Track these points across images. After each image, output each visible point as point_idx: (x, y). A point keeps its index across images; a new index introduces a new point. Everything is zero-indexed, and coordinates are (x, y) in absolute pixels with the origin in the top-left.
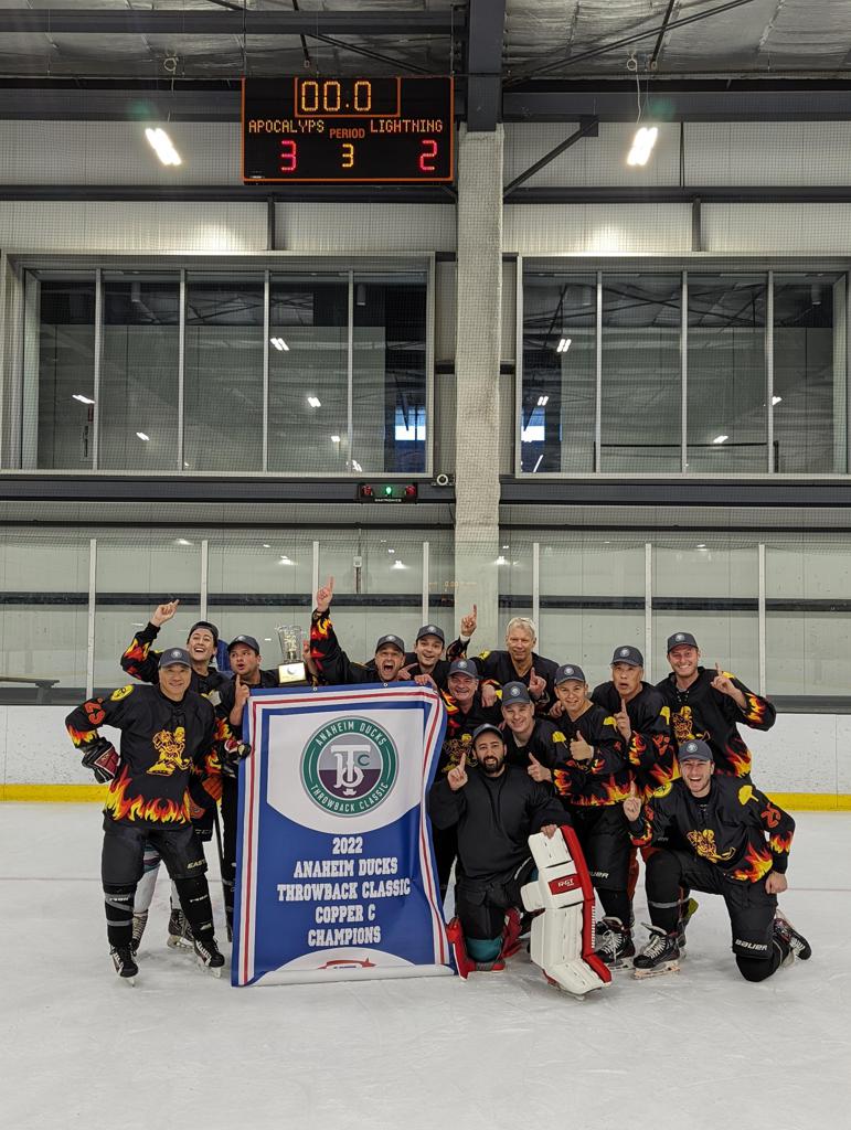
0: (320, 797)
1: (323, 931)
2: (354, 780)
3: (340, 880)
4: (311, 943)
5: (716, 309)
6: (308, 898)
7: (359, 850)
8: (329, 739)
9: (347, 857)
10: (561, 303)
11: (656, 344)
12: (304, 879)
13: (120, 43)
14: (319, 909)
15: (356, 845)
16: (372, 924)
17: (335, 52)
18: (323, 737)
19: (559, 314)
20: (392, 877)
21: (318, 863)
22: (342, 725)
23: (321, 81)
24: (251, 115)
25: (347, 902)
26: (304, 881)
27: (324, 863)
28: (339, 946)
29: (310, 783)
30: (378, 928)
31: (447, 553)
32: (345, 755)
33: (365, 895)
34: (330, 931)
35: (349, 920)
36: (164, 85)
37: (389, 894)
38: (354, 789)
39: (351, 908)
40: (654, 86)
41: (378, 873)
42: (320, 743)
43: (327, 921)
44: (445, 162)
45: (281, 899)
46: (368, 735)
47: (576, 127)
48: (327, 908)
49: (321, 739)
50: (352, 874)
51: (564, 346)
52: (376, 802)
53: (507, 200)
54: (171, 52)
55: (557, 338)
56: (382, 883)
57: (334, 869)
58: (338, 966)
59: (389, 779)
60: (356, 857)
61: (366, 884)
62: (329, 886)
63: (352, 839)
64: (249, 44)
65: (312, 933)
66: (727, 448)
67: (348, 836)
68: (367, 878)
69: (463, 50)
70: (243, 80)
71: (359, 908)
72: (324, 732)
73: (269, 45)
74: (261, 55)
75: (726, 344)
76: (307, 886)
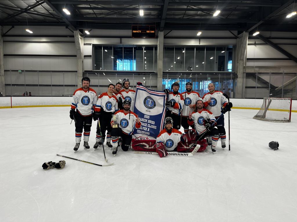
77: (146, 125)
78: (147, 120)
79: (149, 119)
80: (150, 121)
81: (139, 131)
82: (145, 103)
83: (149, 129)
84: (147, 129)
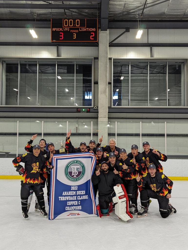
0: (68, 177)
1: (69, 207)
2: (76, 174)
3: (73, 196)
4: (66, 210)
5: (155, 70)
6: (65, 200)
7: (77, 189)
8: (71, 165)
9: (74, 191)
10: (121, 69)
11: (142, 78)
12: (64, 195)
13: (24, 11)
14: (68, 202)
15: (76, 188)
16: (80, 205)
17: (72, 13)
18: (69, 164)
19: (121, 71)
20: (84, 195)
21: (68, 192)
22: (73, 162)
23: (69, 20)
24: (53, 27)
25: (74, 201)
26: (65, 196)
27: (69, 192)
28: (72, 210)
29: (66, 174)
30: (81, 206)
31: (96, 124)
32: (74, 168)
33: (78, 199)
34: (70, 207)
35: (74, 204)
36: (34, 20)
37: (83, 199)
38: (76, 176)
39: (75, 202)
40: (142, 21)
41: (81, 194)
42: (69, 166)
43: (70, 205)
44: (96, 37)
45: (60, 200)
46: (79, 164)
47: (125, 30)
48: (70, 202)
49: (69, 165)
50: (75, 194)
51: (122, 78)
52: (81, 179)
53: (109, 46)
54: (35, 13)
55: (121, 76)
56: (82, 196)
57: (71, 193)
58: (72, 215)
59: (84, 174)
60: (76, 191)
61: (78, 197)
62: (70, 197)
63: (75, 187)
64: (52, 11)
65: (66, 207)
66: (158, 101)
67: (74, 186)
68: (79, 195)
69: (100, 13)
70: (51, 19)
71: (77, 202)
72: (69, 163)
73: (57, 11)
74: (55, 14)
75: (158, 78)
76: (65, 197)
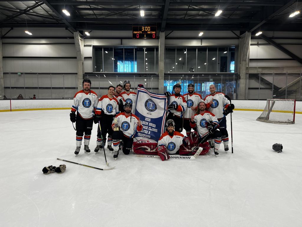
77: (147, 128)
78: (147, 123)
79: (150, 122)
80: (151, 124)
81: (140, 134)
82: (146, 106)
83: (150, 132)
84: (148, 132)
